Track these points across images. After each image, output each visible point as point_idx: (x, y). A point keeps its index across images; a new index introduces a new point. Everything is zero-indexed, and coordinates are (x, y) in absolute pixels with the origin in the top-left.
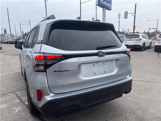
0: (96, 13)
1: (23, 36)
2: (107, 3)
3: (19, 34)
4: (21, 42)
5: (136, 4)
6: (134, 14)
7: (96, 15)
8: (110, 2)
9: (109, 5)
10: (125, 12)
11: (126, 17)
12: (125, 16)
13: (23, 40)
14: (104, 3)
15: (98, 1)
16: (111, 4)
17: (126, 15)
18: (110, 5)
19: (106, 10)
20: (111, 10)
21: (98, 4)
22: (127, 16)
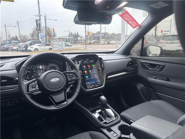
1: (9, 41)
3: (4, 38)
4: (6, 48)
13: (8, 46)
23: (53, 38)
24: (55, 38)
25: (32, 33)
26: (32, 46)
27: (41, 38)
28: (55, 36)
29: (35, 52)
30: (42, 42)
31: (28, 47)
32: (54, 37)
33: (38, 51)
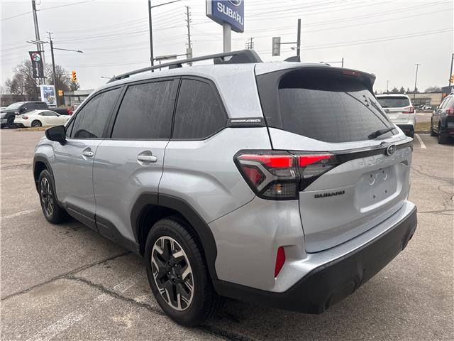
0: (189, 35)
2: (234, 13)
5: (299, 21)
6: (296, 45)
7: (189, 42)
8: (240, 11)
9: (238, 19)
10: (274, 38)
11: (276, 51)
12: (273, 49)
14: (226, 12)
15: (213, 2)
16: (242, 15)
17: (276, 46)
18: (240, 17)
19: (232, 31)
20: (242, 32)
21: (211, 13)
22: (279, 49)
23: (71, 94)
24: (76, 93)
25: (12, 80)
26: (25, 115)
27: (45, 95)
28: (75, 87)
29: (33, 128)
30: (48, 104)
31: (16, 116)
32: (73, 91)
33: (41, 126)
